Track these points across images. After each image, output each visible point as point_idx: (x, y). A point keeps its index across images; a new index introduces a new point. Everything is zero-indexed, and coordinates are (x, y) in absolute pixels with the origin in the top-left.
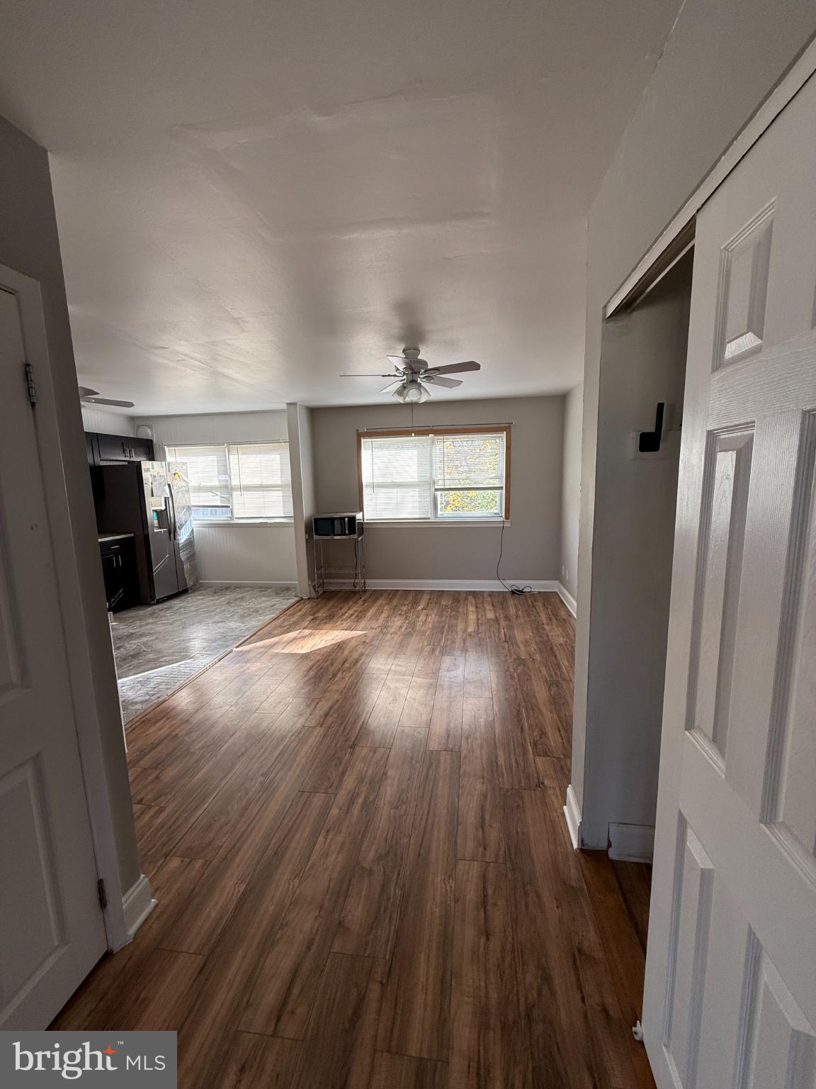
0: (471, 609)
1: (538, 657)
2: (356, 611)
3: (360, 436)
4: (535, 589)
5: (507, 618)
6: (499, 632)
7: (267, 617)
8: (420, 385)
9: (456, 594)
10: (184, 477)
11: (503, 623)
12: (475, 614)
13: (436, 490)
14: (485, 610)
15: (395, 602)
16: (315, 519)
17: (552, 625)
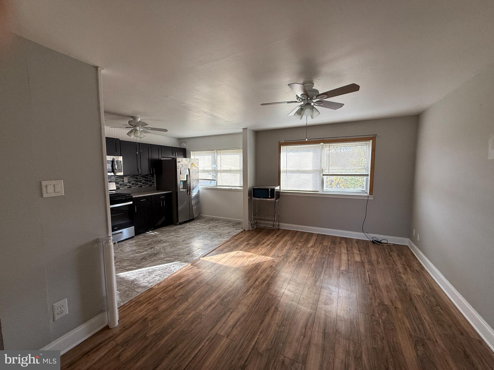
0: (344, 251)
1: (399, 306)
2: (271, 242)
3: (281, 144)
4: (389, 241)
5: (370, 263)
6: (365, 274)
7: (224, 240)
8: (313, 108)
9: (333, 238)
10: (197, 166)
11: (367, 266)
12: (346, 255)
13: (324, 175)
14: (353, 254)
15: (294, 240)
16: (253, 188)
17: (408, 275)
